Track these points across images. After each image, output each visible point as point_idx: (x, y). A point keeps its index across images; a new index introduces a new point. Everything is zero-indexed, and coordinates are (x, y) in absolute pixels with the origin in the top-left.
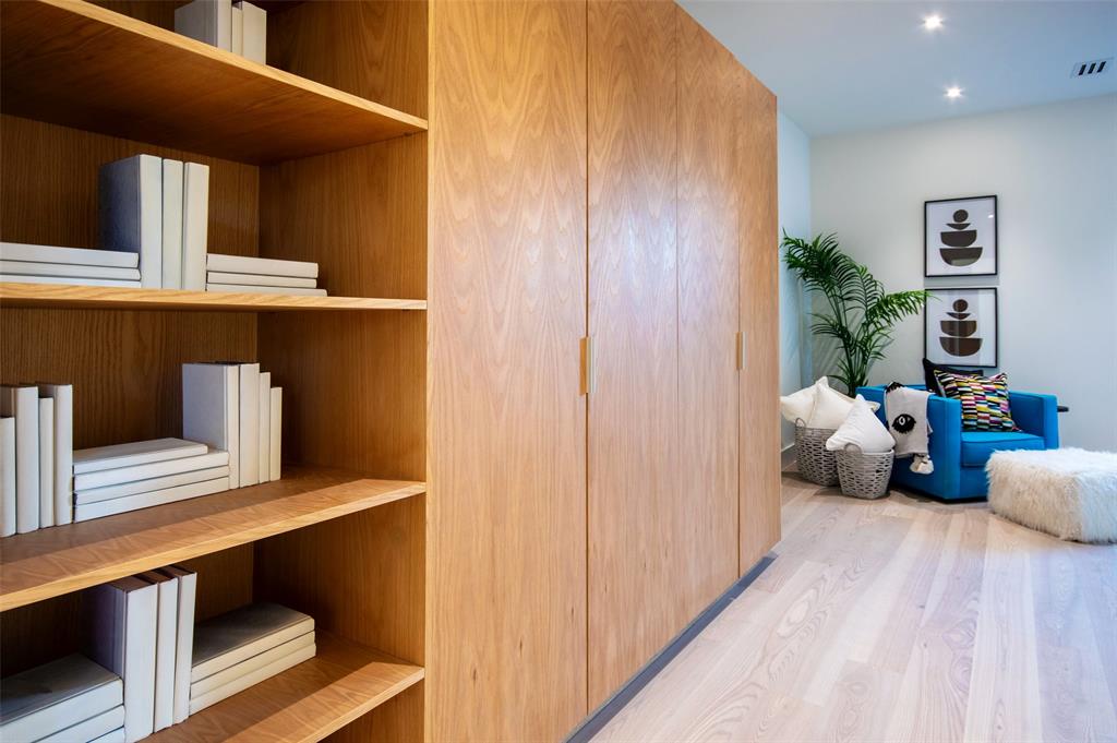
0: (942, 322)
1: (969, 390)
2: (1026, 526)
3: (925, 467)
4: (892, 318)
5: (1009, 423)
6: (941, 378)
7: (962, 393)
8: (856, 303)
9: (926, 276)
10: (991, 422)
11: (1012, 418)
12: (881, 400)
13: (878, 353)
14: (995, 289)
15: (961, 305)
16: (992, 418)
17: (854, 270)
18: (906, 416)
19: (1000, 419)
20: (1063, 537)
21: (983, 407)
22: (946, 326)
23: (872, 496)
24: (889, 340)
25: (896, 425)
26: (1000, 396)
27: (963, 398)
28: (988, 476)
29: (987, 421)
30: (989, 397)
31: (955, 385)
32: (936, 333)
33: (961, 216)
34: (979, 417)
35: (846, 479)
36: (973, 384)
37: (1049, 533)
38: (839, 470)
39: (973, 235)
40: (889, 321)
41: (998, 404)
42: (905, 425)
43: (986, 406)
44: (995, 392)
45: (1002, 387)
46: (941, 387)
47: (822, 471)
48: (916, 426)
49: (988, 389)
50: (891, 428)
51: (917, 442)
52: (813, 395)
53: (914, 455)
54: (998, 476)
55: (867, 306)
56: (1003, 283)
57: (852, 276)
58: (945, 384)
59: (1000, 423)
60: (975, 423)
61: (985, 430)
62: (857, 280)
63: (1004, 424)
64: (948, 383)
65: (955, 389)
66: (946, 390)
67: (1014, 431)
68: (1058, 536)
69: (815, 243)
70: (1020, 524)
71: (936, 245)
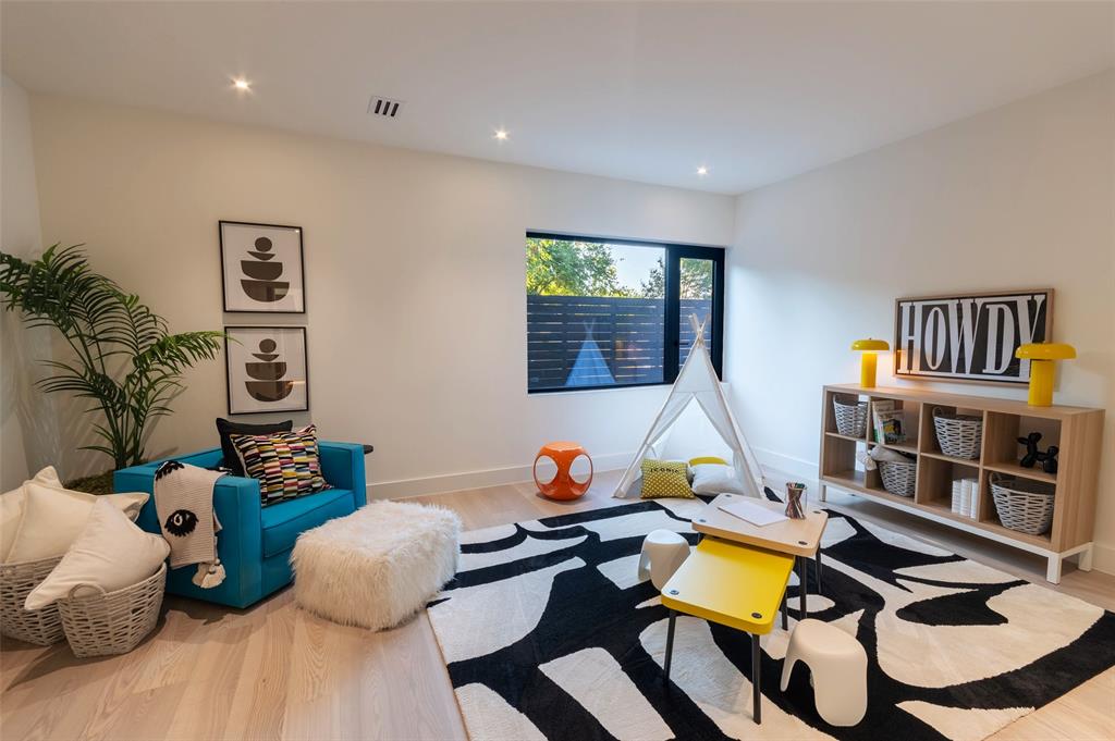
0: (247, 364)
1: (274, 454)
2: (336, 622)
3: (211, 579)
4: (179, 364)
5: (319, 482)
6: (239, 444)
7: (265, 460)
8: (117, 347)
9: (225, 311)
10: (300, 487)
11: (322, 476)
12: (150, 490)
13: (163, 409)
14: (304, 328)
15: (268, 346)
16: (300, 483)
17: (115, 300)
18: (182, 513)
19: (308, 482)
20: (374, 628)
21: (290, 472)
22: (251, 369)
23: (129, 648)
24: (180, 389)
25: (170, 526)
26: (309, 453)
27: (266, 465)
28: (294, 568)
29: (296, 488)
30: (296, 459)
31: (256, 451)
32: (240, 377)
33: (263, 244)
34: (286, 485)
35: (78, 638)
36: (278, 445)
37: (361, 627)
38: (65, 627)
39: (278, 268)
40: (175, 369)
41: (307, 464)
42: (184, 524)
43: (293, 470)
44: (304, 450)
45: (311, 443)
46: (240, 454)
47: (40, 626)
48: (198, 526)
49: (296, 448)
50: (164, 530)
51: (201, 547)
52: (21, 504)
53: (196, 565)
54: (305, 567)
55: (137, 349)
56: (312, 322)
57: (112, 307)
58: (244, 451)
59: (310, 486)
60: (281, 494)
61: (293, 498)
62: (122, 313)
63: (314, 486)
64: (248, 449)
65: (257, 456)
66: (246, 458)
67: (325, 489)
68: (368, 628)
69: (46, 257)
70: (330, 620)
71: (236, 276)
